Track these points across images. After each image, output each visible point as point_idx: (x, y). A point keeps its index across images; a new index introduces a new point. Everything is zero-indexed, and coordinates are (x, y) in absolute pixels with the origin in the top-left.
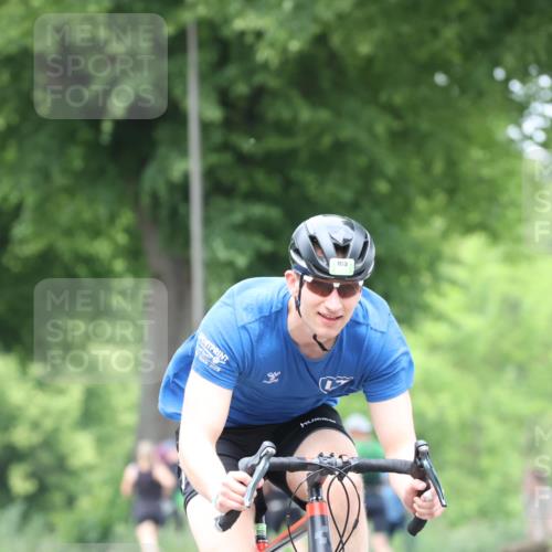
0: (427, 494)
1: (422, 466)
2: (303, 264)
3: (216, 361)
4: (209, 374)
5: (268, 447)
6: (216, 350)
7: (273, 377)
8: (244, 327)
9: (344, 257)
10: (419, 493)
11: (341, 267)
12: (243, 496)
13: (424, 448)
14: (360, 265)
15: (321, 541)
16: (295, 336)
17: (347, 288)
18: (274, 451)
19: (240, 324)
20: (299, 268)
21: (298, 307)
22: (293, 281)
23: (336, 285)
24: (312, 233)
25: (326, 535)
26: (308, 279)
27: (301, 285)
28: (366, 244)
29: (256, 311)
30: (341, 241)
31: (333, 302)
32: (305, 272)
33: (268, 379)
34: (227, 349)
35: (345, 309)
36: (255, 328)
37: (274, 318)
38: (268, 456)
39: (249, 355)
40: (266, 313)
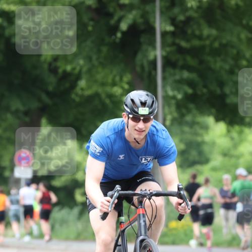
0: (183, 205)
1: (180, 194)
2: (129, 111)
3: (97, 151)
4: (95, 156)
5: (118, 187)
6: (97, 147)
7: (122, 157)
8: (108, 137)
9: (145, 107)
10: (180, 204)
11: (144, 111)
13: (181, 187)
14: (151, 110)
15: (143, 224)
17: (146, 119)
18: (120, 189)
19: (106, 136)
20: (127, 112)
21: (128, 127)
22: (126, 117)
23: (142, 118)
24: (132, 98)
25: (145, 221)
26: (131, 116)
27: (128, 119)
28: (153, 102)
29: (113, 130)
30: (143, 101)
31: (141, 125)
32: (130, 114)
33: (120, 158)
35: (146, 127)
36: (113, 137)
37: (120, 133)
38: (118, 191)
40: (117, 131)
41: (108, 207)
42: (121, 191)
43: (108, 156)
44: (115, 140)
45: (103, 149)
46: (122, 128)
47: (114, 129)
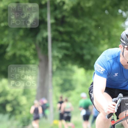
3: (102, 71)
4: (100, 74)
5: (121, 95)
6: (102, 68)
7: (116, 74)
8: (108, 61)
12: (114, 109)
16: (122, 63)
18: (122, 96)
19: (107, 60)
20: (123, 43)
21: (123, 54)
22: (122, 47)
26: (126, 46)
32: (125, 45)
33: (115, 75)
34: (104, 67)
36: (112, 61)
37: (116, 59)
38: (121, 97)
39: (110, 69)
40: (114, 57)
41: (113, 110)
42: (123, 97)
43: (108, 74)
44: (113, 63)
45: (105, 69)
46: (118, 55)
47: (112, 56)
